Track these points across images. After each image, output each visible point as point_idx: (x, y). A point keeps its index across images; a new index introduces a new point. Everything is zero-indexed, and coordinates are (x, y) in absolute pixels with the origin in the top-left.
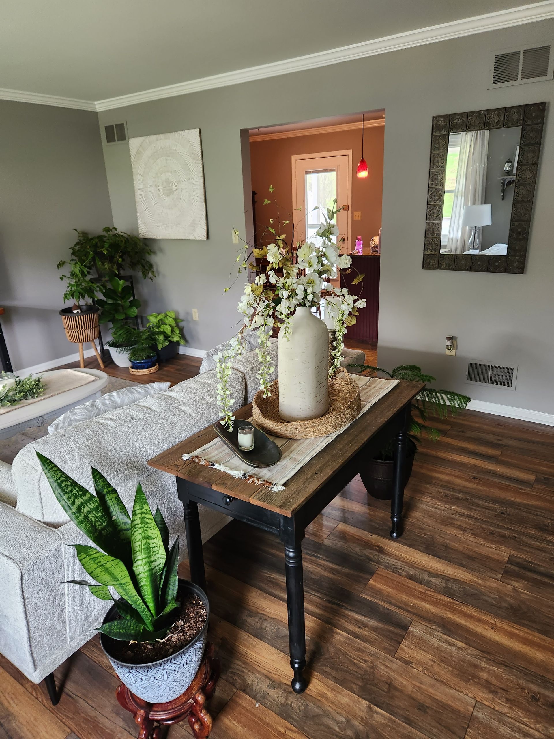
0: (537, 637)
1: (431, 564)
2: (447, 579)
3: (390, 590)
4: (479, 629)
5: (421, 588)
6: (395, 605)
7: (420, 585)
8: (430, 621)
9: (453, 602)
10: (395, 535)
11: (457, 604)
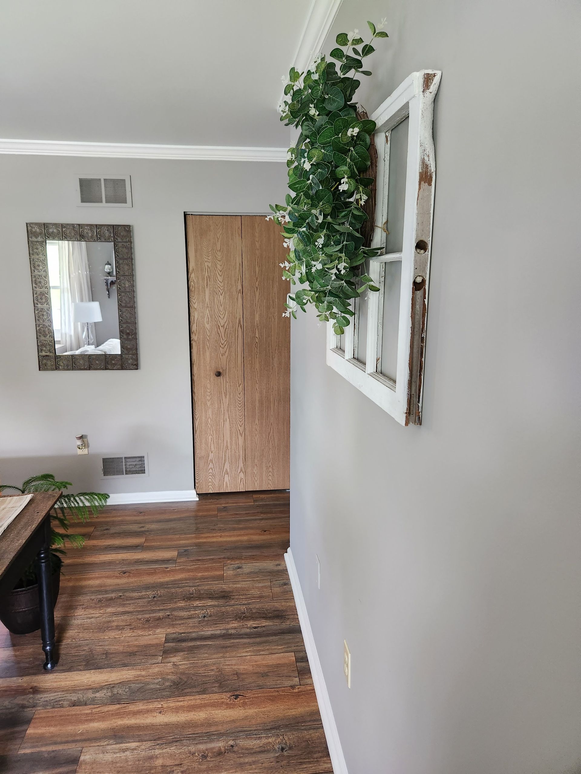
0: (197, 699)
1: (93, 679)
2: (111, 686)
3: (52, 729)
4: (149, 720)
5: (86, 710)
6: (61, 743)
7: (86, 707)
8: (100, 739)
9: (122, 706)
10: (49, 666)
11: (125, 707)
